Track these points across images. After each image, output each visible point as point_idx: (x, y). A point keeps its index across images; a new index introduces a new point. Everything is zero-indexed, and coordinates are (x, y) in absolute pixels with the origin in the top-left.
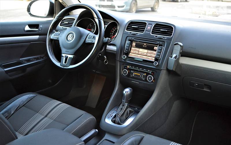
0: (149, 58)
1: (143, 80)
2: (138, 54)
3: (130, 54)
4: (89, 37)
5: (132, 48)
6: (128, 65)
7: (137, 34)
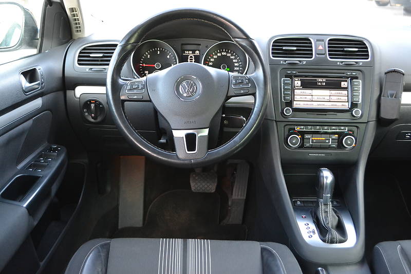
0: (335, 105)
1: (334, 147)
2: (312, 101)
3: (295, 102)
4: (236, 81)
5: (295, 91)
6: (297, 125)
7: (299, 61)
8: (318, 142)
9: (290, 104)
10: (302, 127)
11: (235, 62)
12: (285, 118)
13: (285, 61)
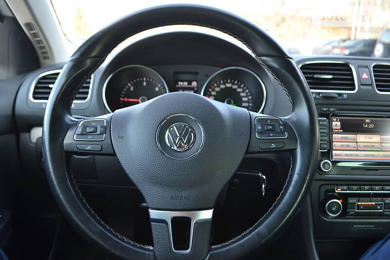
1: (387, 216)
2: (357, 150)
3: (334, 152)
4: (263, 128)
5: (334, 135)
6: (337, 185)
7: (338, 94)
8: (366, 207)
9: (328, 154)
10: (345, 188)
11: (244, 97)
12: (321, 174)
13: (319, 94)
